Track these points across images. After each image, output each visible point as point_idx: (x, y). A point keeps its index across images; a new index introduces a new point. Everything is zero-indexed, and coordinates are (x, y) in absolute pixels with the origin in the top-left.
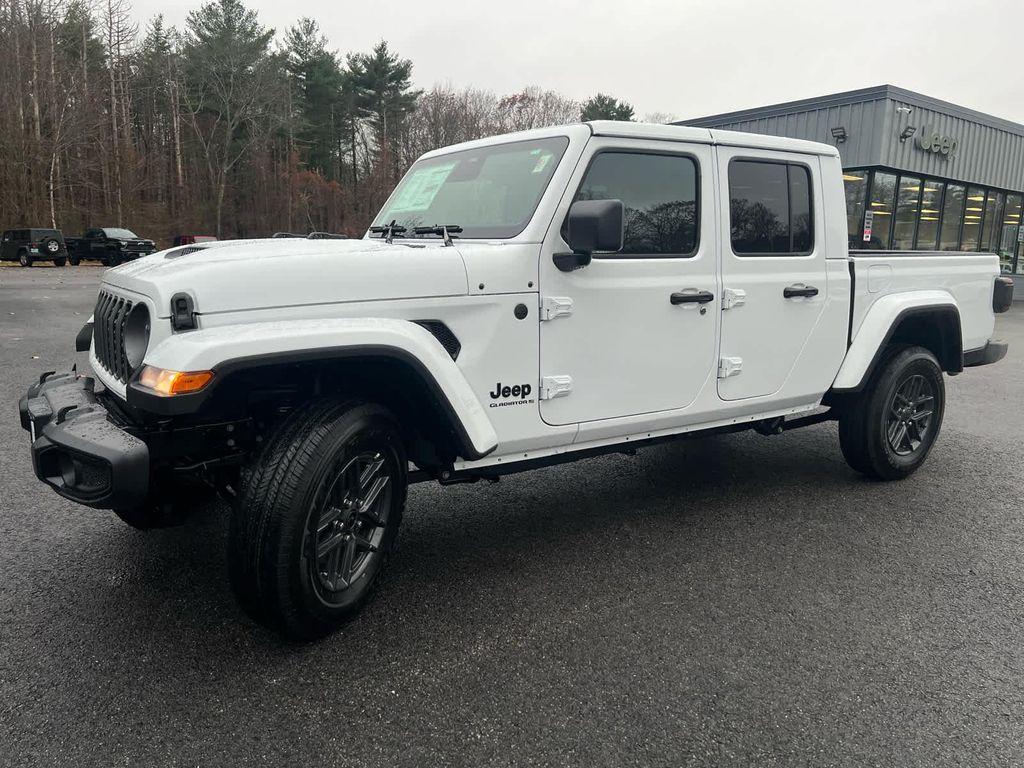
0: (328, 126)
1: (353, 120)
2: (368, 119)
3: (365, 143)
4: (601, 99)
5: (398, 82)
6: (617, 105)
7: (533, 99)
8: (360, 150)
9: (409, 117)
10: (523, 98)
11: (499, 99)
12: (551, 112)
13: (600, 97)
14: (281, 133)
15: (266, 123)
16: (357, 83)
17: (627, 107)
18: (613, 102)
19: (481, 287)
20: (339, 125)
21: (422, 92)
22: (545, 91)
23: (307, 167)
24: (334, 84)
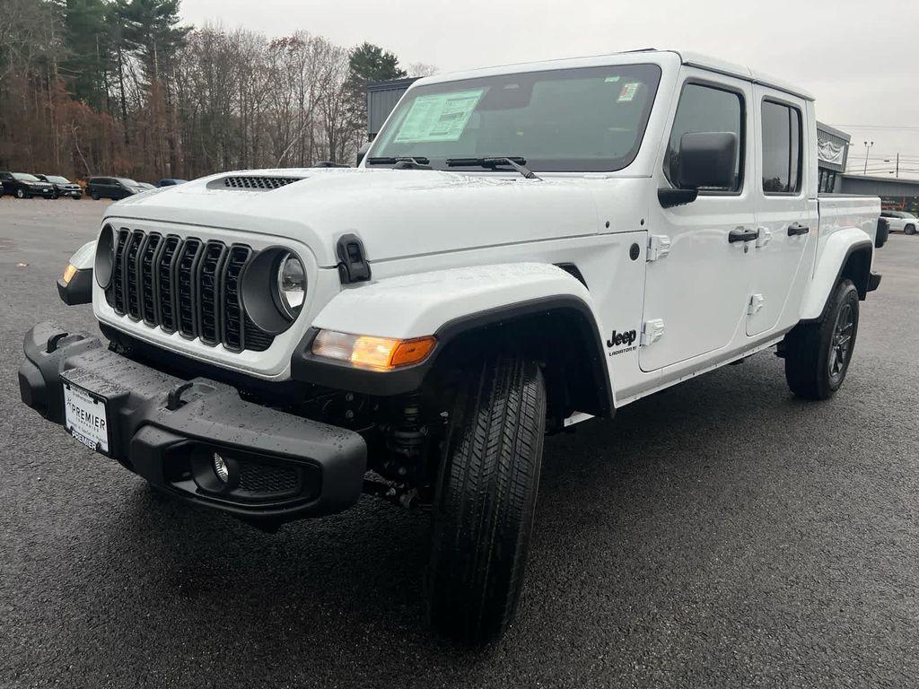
0: (94, 57)
1: (119, 52)
2: (137, 51)
3: (134, 76)
4: (368, 48)
5: (166, 16)
6: (383, 54)
7: (302, 43)
8: (128, 84)
9: (178, 52)
10: (294, 41)
11: (269, 41)
12: (321, 57)
13: (366, 45)
14: (43, 61)
15: (25, 51)
16: (122, 14)
17: (392, 56)
18: (379, 51)
19: (607, 225)
20: (105, 56)
21: (192, 28)
22: (314, 36)
23: (73, 98)
24: (97, 13)
